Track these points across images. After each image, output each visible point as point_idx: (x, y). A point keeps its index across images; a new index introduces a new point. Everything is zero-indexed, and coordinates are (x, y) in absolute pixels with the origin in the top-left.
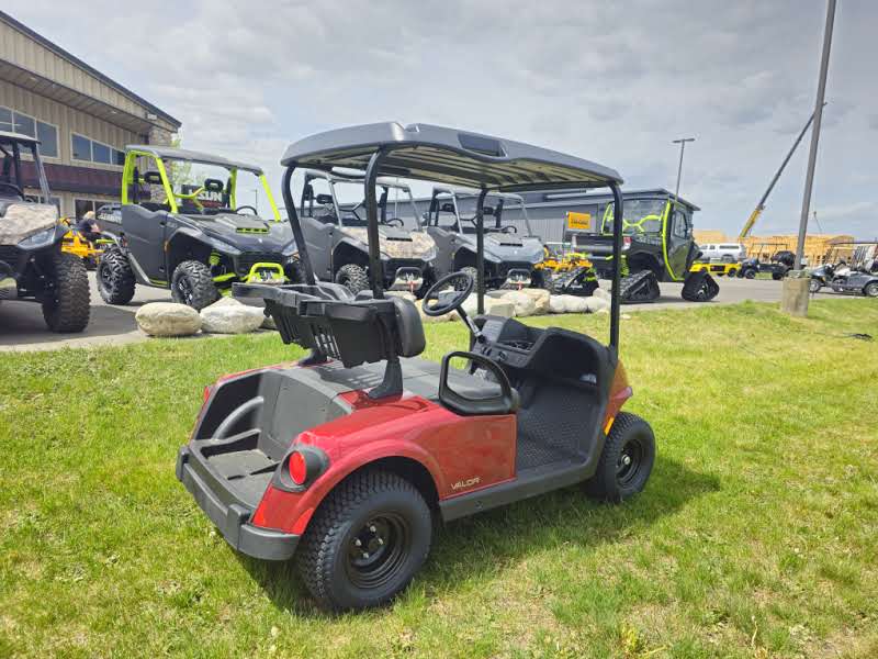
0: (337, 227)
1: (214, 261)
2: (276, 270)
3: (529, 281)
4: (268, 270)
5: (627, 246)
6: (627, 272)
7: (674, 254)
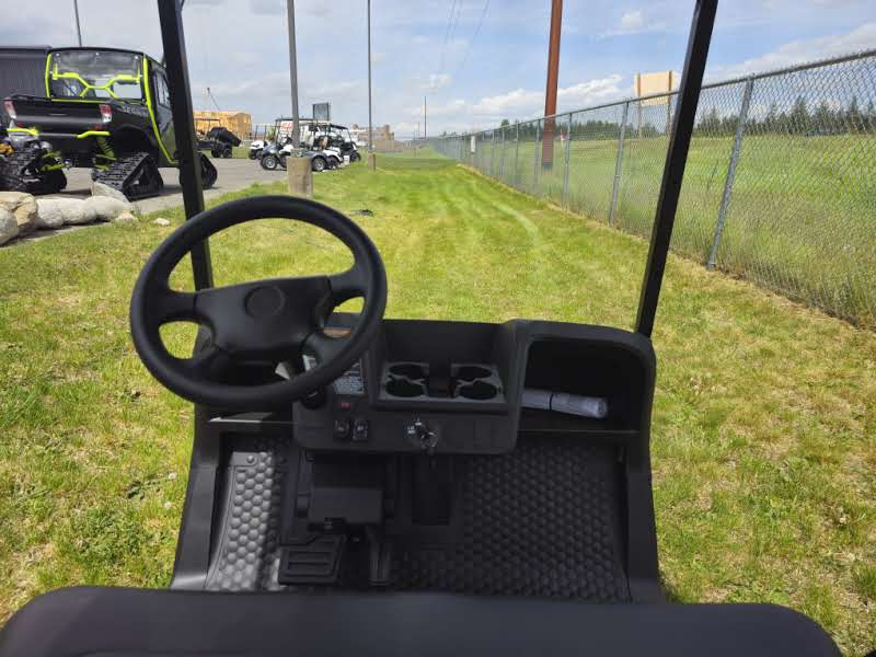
5: (107, 118)
6: (110, 155)
7: (164, 130)
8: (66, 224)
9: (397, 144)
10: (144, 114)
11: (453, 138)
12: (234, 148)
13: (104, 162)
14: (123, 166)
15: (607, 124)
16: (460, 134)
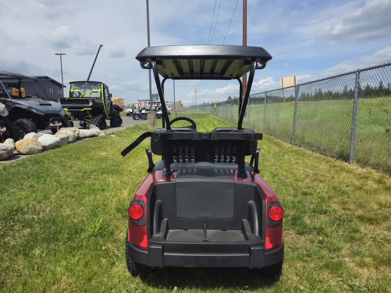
3: (61, 124)
5: (91, 104)
6: (90, 116)
7: (107, 107)
8: (85, 137)
9: (184, 108)
10: (101, 102)
11: (208, 105)
12: (120, 112)
13: (88, 118)
14: (95, 119)
15: (274, 96)
16: (210, 103)
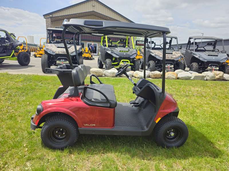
0: (150, 50)
1: (114, 59)
2: (128, 62)
3: (218, 68)
4: (125, 61)
